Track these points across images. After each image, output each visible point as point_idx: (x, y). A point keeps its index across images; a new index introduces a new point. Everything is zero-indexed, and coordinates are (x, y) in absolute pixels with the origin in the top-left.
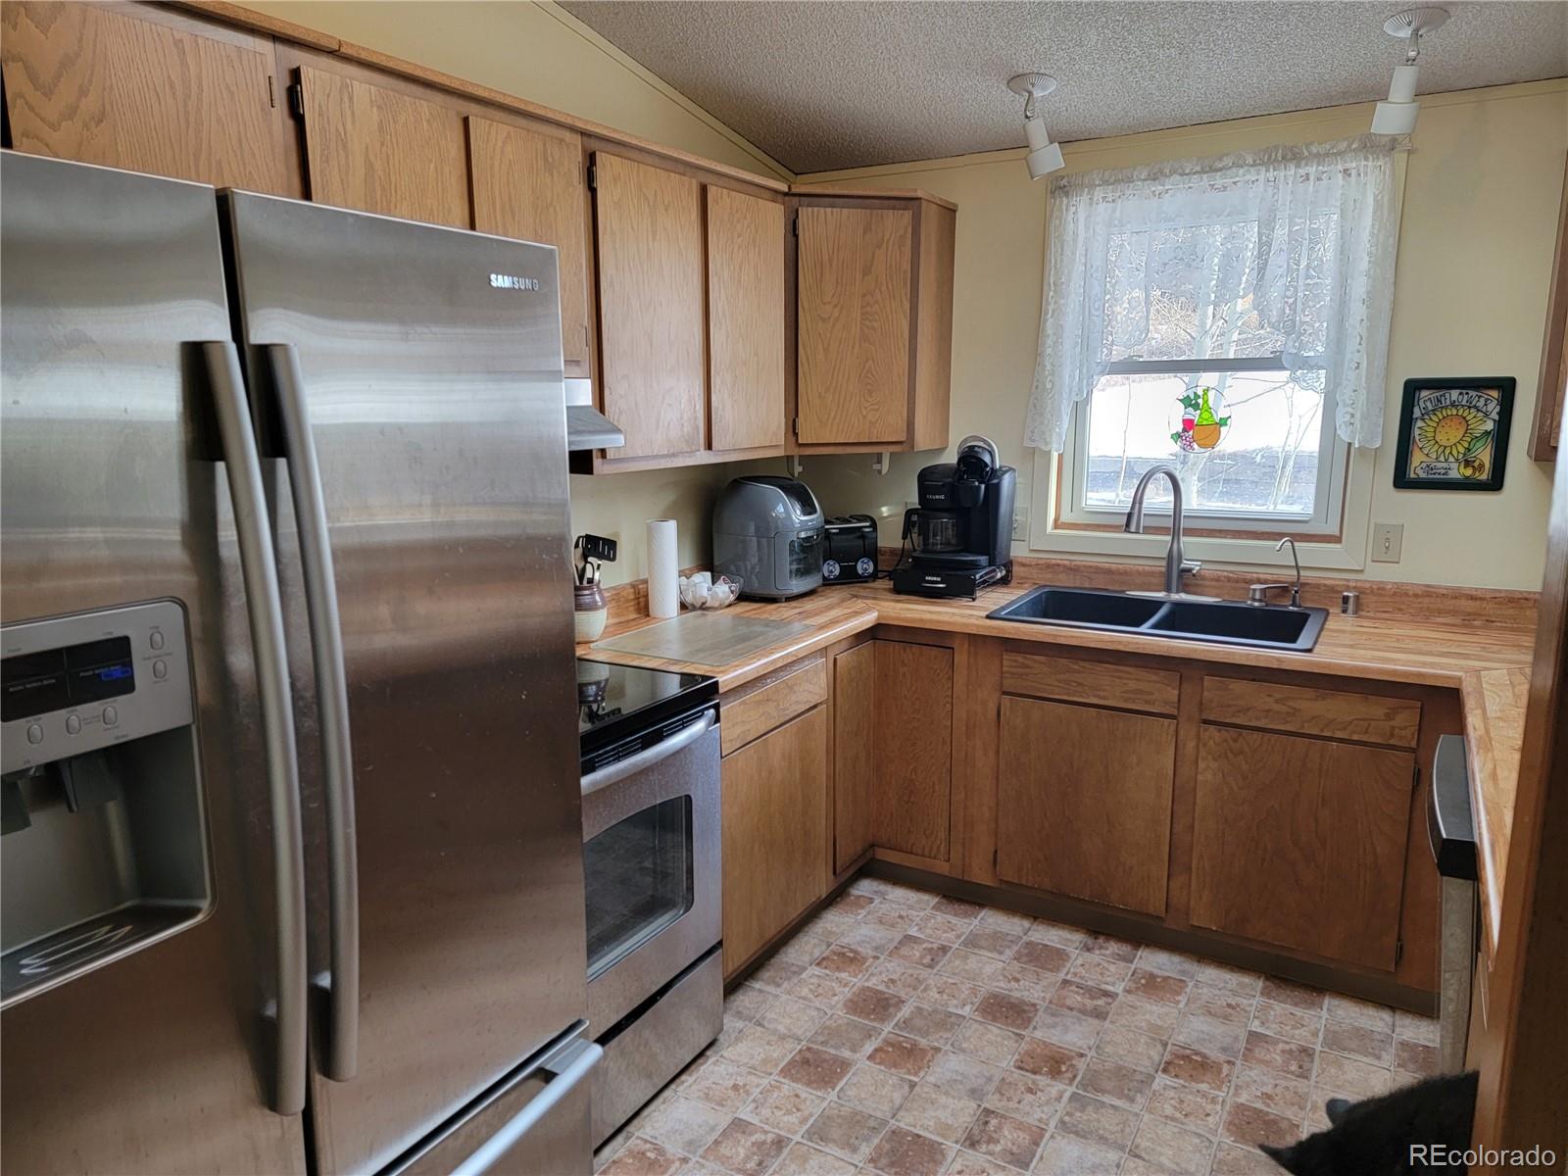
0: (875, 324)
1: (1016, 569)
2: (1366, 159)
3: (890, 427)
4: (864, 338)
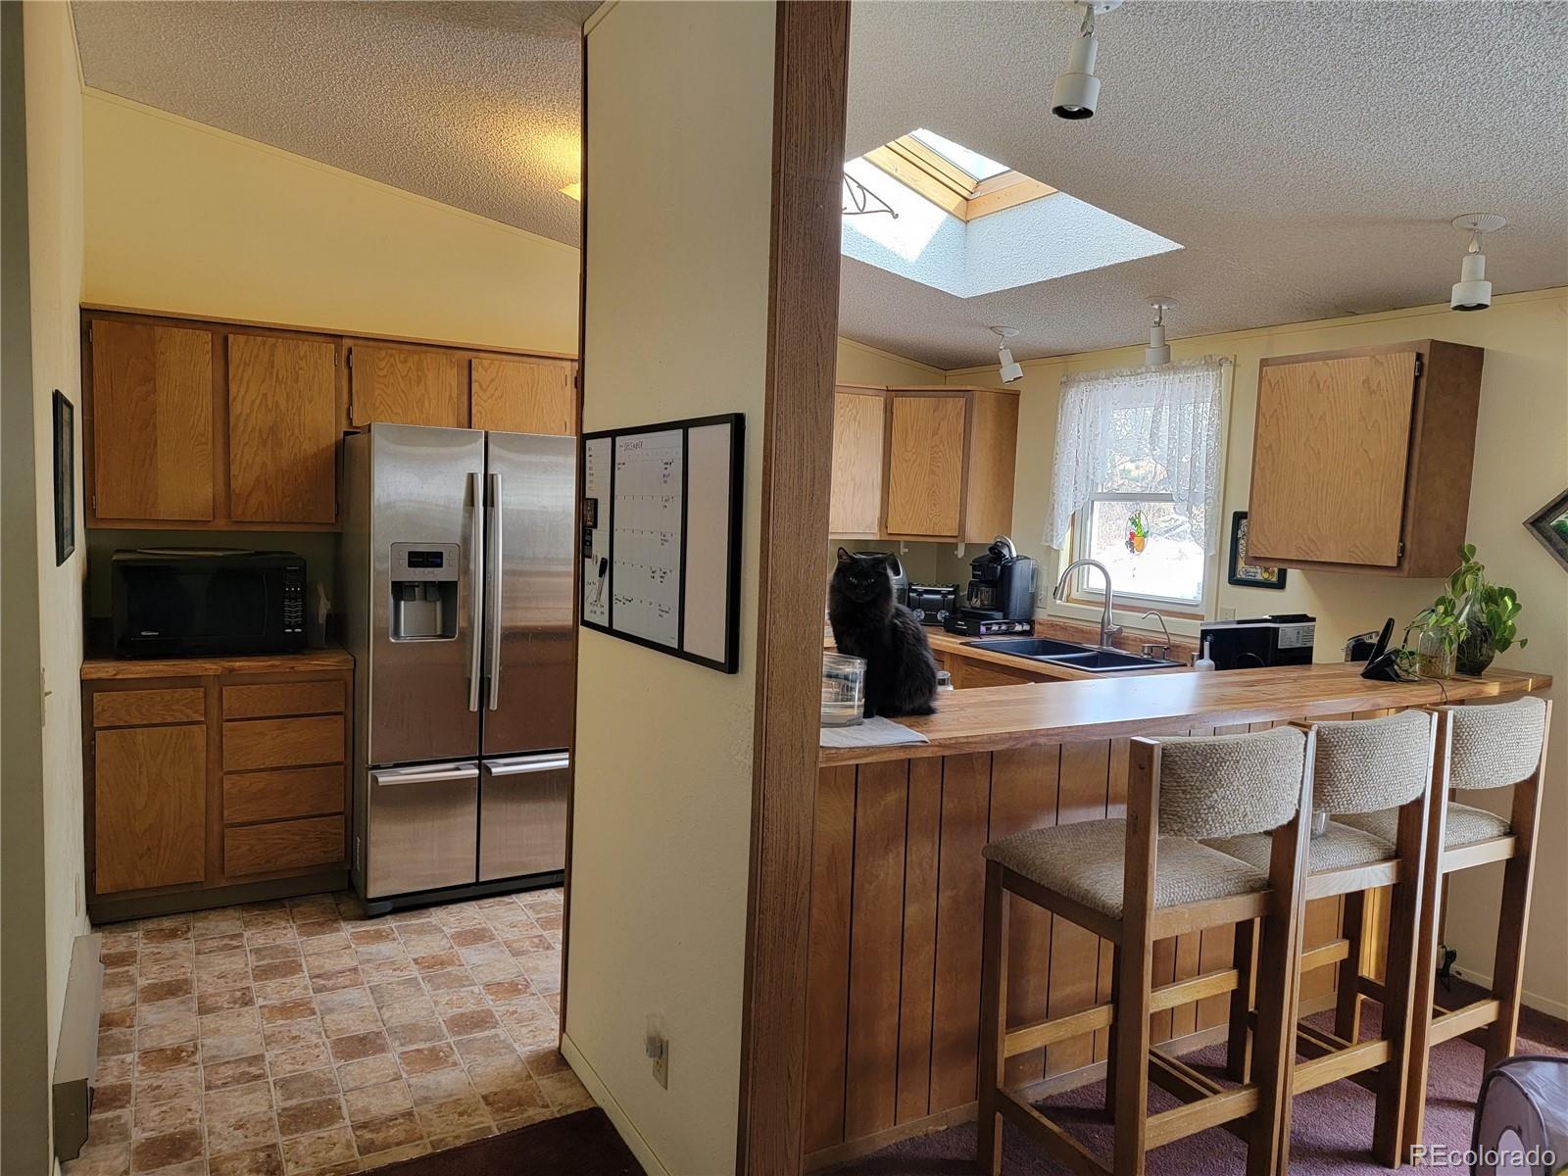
0: (939, 464)
1: (1037, 627)
2: (1207, 370)
3: (947, 527)
4: (932, 472)
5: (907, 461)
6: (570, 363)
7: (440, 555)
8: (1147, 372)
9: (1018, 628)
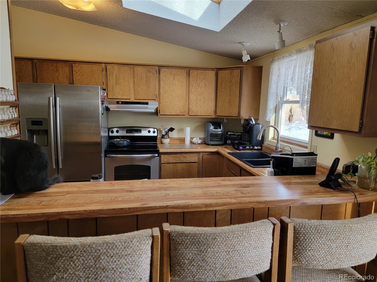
3: (234, 113)
4: (230, 95)
5: (222, 92)
6: (104, 64)
7: (41, 122)
8: (293, 54)
9: (256, 148)
